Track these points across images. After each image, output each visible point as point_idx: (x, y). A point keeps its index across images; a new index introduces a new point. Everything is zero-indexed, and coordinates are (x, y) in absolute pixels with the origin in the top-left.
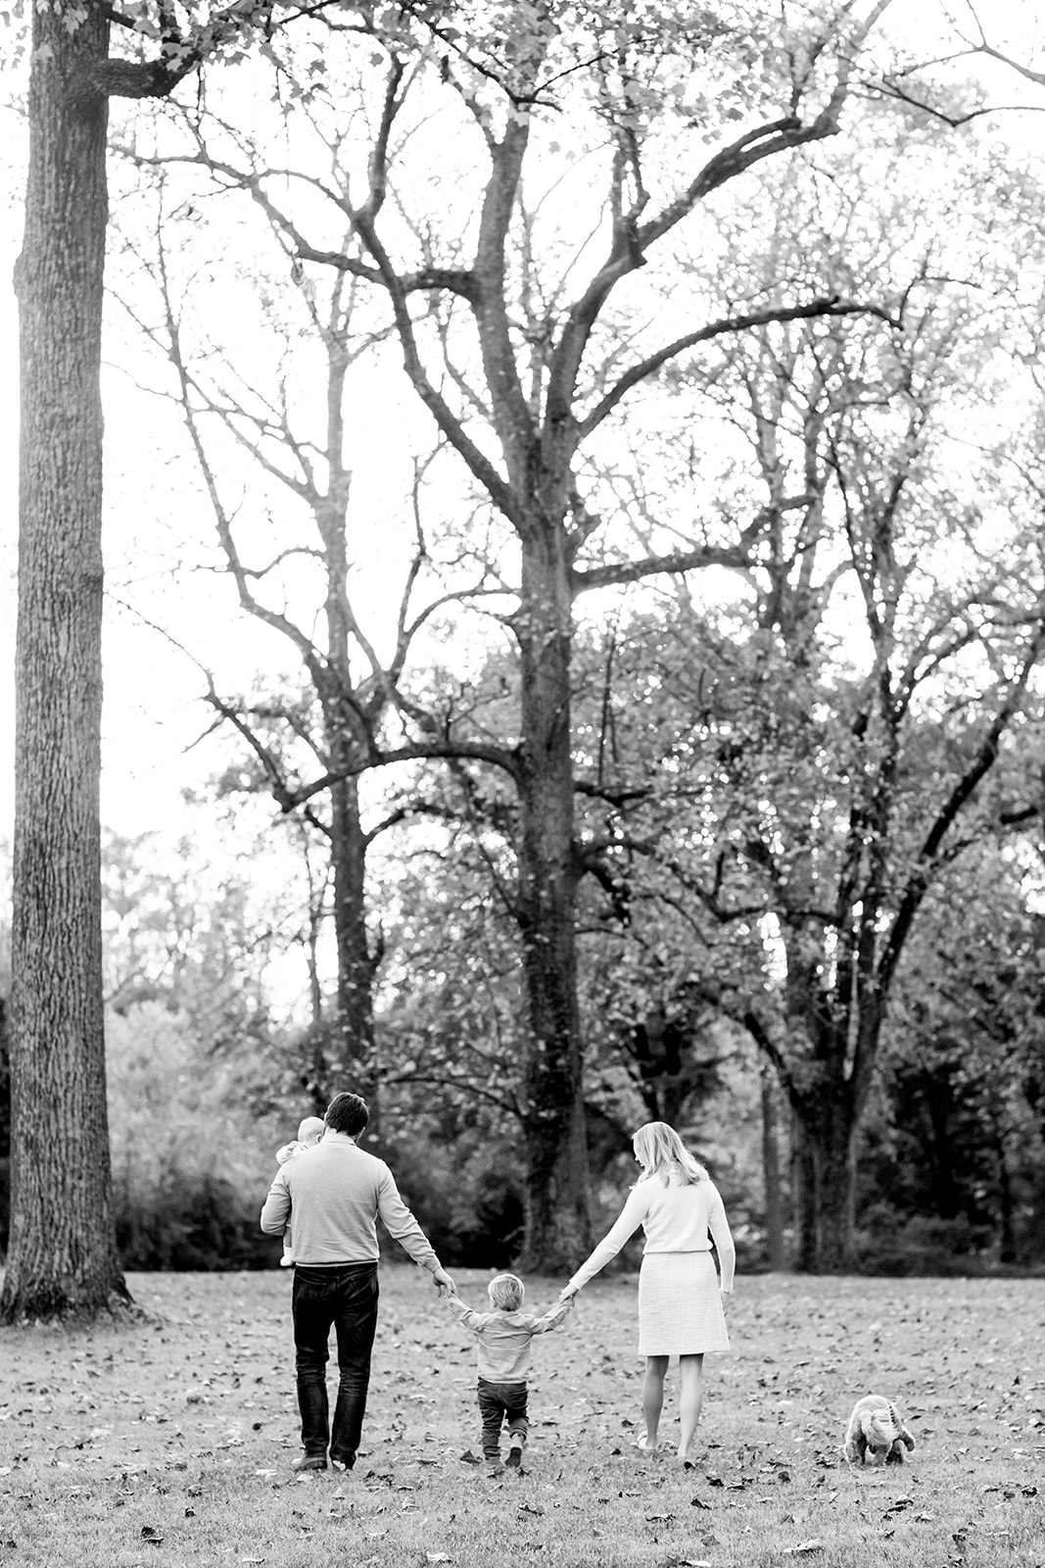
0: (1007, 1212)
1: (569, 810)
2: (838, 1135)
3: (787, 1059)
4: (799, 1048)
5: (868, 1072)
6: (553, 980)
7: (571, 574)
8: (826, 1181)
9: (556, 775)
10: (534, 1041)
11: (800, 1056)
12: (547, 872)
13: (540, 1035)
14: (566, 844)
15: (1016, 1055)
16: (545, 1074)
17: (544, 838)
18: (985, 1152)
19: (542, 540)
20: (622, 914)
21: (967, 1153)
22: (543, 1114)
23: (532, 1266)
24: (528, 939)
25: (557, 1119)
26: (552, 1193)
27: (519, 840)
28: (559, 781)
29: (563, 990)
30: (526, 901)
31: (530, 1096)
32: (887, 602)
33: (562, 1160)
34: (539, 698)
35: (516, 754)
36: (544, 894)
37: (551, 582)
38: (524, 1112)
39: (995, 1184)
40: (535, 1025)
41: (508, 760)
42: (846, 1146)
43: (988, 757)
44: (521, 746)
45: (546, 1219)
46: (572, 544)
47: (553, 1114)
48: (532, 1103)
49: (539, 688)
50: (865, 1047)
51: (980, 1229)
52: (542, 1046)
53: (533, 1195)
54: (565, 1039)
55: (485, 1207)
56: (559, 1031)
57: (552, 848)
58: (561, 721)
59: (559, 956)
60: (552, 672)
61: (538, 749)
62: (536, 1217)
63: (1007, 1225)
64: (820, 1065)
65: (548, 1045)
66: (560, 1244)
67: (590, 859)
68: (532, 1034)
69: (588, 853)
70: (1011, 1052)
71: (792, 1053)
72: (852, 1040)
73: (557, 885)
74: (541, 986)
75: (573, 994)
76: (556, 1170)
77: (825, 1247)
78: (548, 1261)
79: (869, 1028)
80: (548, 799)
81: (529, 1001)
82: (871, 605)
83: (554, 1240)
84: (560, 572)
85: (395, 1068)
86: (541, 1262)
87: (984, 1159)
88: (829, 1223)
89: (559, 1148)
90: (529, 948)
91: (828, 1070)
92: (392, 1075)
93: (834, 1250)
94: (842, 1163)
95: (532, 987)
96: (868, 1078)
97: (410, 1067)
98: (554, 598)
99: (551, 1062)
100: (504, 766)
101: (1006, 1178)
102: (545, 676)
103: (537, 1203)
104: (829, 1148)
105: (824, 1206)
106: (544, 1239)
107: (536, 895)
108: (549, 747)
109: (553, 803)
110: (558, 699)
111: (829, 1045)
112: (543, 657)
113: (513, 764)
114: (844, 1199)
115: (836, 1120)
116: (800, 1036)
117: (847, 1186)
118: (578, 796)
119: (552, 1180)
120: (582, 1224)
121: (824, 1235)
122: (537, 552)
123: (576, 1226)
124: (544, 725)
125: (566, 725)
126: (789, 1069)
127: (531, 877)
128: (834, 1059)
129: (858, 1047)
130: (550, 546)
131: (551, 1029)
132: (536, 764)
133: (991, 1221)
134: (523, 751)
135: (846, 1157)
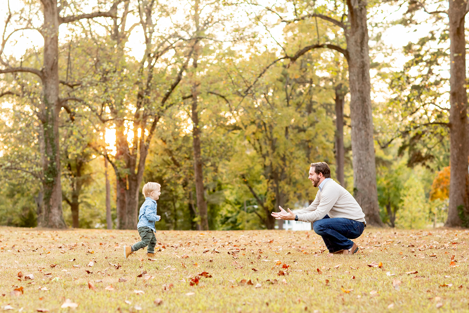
0: (176, 219)
1: (58, 88)
2: (133, 191)
3: (118, 168)
4: (122, 165)
5: (142, 172)
6: (52, 140)
7: (59, 18)
8: (129, 204)
9: (54, 78)
10: (46, 157)
11: (122, 167)
12: (51, 107)
13: (48, 156)
14: (56, 99)
15: (182, 171)
16: (49, 168)
17: (50, 97)
18: (170, 202)
19: (51, 7)
20: (73, 120)
21: (164, 202)
22: (49, 179)
23: (45, 225)
24: (45, 127)
25: (53, 181)
26: (51, 203)
27: (43, 97)
28: (55, 80)
29: (55, 142)
30: (44, 116)
31: (45, 174)
32: (150, 32)
33: (54, 194)
34: (49, 55)
35: (42, 71)
36: (50, 113)
37: (53, 19)
38: (43, 178)
39: (173, 212)
40: (46, 152)
41: (39, 73)
42: (135, 194)
43: (179, 79)
44: (43, 69)
45: (49, 211)
46: (59, 9)
47: (52, 179)
48: (46, 176)
49: (49, 52)
50: (141, 165)
51: (168, 225)
52: (49, 159)
53: (46, 204)
54: (55, 157)
55: (23, 216)
56: (54, 154)
57: (52, 100)
58: (56, 62)
59: (54, 132)
60: (53, 47)
61: (49, 70)
62: (46, 210)
63: (175, 224)
64: (128, 170)
65: (51, 159)
66: (53, 219)
67: (63, 104)
68: (46, 155)
69: (63, 102)
70: (181, 170)
71: (119, 166)
72: (137, 163)
73: (54, 111)
74: (48, 141)
75: (58, 144)
76: (52, 196)
77: (129, 224)
78: (49, 224)
79: (143, 159)
80: (52, 85)
81: (45, 146)
82: (145, 33)
83: (51, 217)
84: (56, 17)
85: (4, 165)
86: (48, 224)
87: (169, 204)
88: (130, 216)
89: (53, 190)
90: (46, 129)
91: (130, 171)
92: (3, 167)
93: (131, 224)
94: (134, 199)
95: (46, 142)
96: (142, 174)
97: (9, 164)
98: (54, 24)
99: (52, 164)
100: (38, 75)
101: (175, 210)
102: (52, 48)
103: (46, 206)
104: (130, 194)
105: (129, 212)
106: (48, 217)
107: (47, 114)
108: (52, 69)
109: (53, 86)
110: (55, 55)
111: (130, 164)
112: (51, 42)
113: (41, 74)
114: (135, 209)
115: (133, 186)
116: (122, 161)
117: (135, 206)
118: (61, 85)
119: (51, 200)
120: (60, 213)
121: (129, 220)
122: (49, 11)
123: (58, 214)
124: (50, 63)
125: (57, 63)
126: (119, 171)
127: (46, 108)
128: (132, 168)
129: (139, 165)
130: (53, 9)
131: (51, 154)
132: (48, 75)
133: (172, 223)
134: (44, 71)
135: (135, 197)
